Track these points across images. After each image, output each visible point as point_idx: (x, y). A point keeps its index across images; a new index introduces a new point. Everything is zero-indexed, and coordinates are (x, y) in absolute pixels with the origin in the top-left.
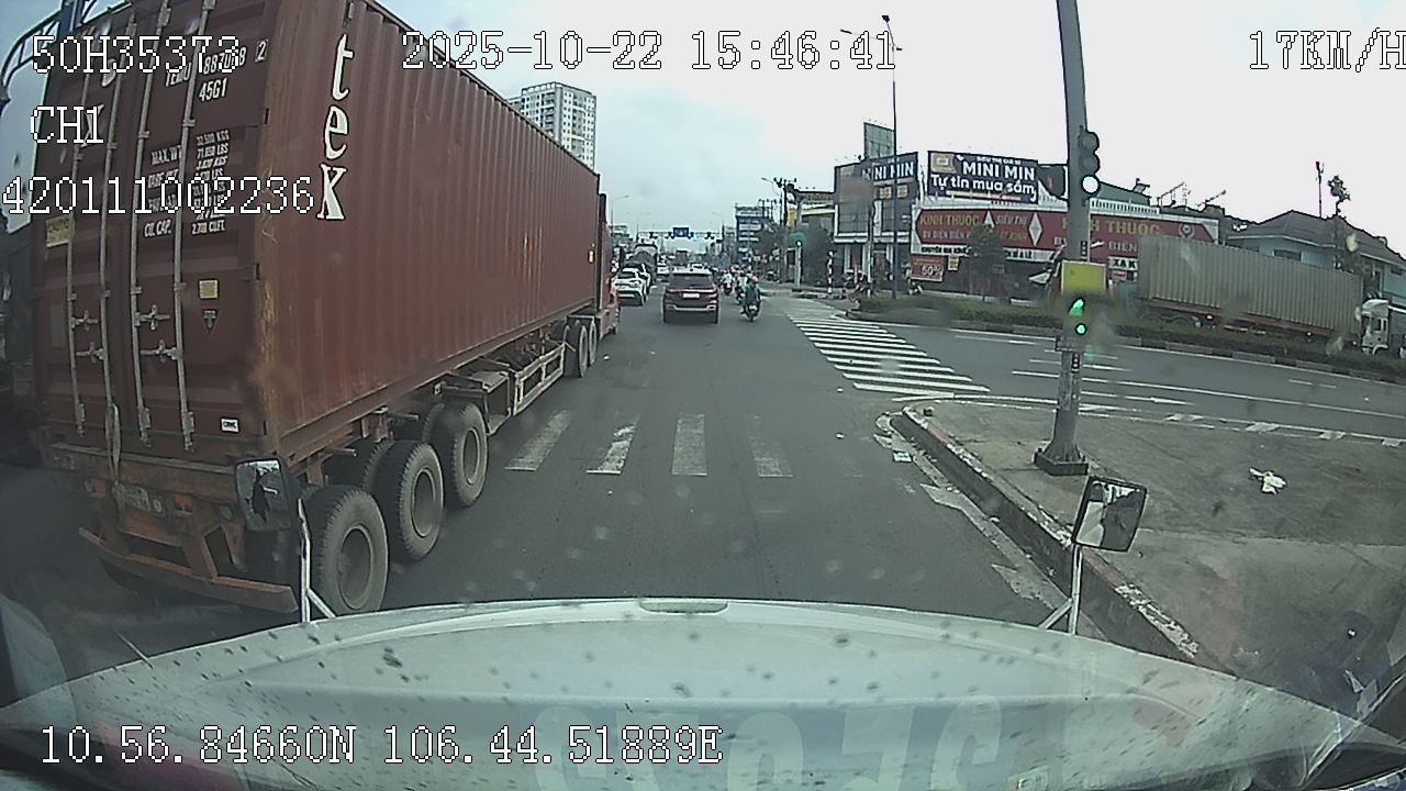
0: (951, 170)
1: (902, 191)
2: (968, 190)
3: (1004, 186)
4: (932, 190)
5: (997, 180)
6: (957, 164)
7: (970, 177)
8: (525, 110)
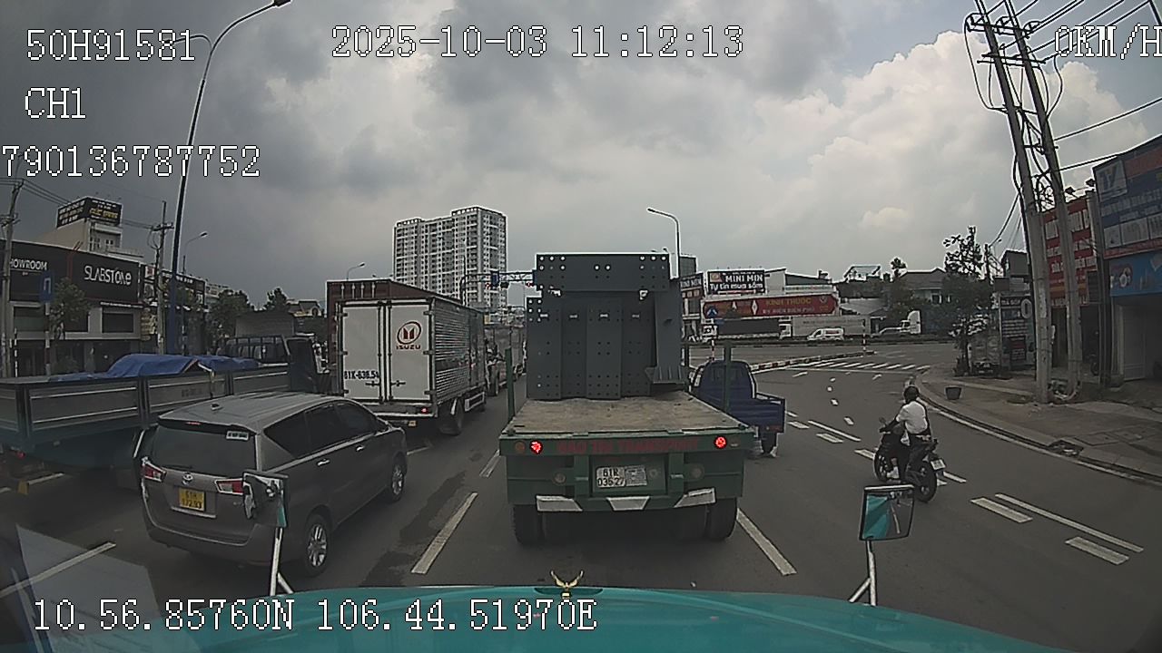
0: (721, 281)
1: (697, 293)
2: (727, 290)
3: (747, 286)
4: (711, 292)
5: (742, 283)
6: (723, 277)
7: (729, 283)
8: (455, 228)
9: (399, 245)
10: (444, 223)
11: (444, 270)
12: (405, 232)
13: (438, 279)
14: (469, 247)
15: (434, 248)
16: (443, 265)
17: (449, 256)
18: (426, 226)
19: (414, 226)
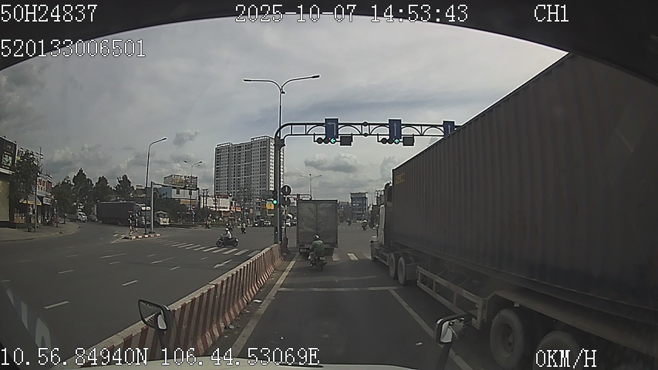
8: (252, 149)
9: (218, 159)
10: (246, 145)
11: (245, 175)
12: (222, 151)
13: (241, 180)
14: (262, 161)
15: (239, 161)
16: (245, 172)
17: (249, 166)
18: (235, 147)
19: (227, 147)
